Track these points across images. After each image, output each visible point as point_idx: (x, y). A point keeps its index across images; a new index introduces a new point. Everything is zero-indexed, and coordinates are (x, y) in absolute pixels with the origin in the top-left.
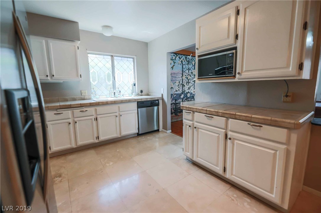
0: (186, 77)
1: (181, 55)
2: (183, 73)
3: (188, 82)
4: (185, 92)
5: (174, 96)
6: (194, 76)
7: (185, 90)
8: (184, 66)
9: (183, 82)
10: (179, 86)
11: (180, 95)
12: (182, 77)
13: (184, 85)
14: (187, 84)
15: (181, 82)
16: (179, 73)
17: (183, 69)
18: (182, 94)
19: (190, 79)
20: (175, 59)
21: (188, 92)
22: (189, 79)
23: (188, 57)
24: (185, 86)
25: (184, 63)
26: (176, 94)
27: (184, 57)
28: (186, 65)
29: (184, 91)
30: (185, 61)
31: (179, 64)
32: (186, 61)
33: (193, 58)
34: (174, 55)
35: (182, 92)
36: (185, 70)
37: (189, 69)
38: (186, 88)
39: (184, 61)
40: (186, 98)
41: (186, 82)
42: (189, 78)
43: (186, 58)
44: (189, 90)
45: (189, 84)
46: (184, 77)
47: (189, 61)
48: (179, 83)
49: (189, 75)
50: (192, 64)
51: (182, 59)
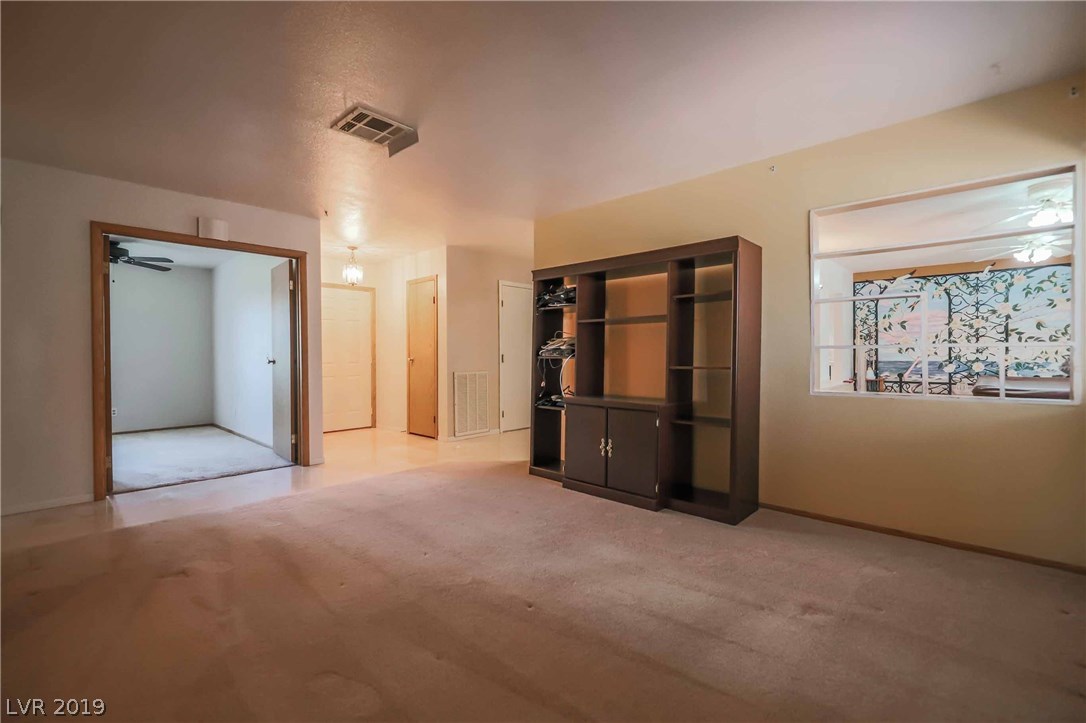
0: (967, 324)
1: (944, 275)
2: (950, 315)
3: (974, 336)
4: (963, 360)
6: (1004, 319)
7: (961, 354)
8: (956, 301)
9: (950, 334)
10: (936, 345)
11: (941, 366)
12: (948, 324)
13: (955, 342)
14: (969, 341)
15: (944, 336)
16: (934, 316)
17: (952, 307)
18: (951, 363)
19: (983, 327)
20: (921, 289)
21: (977, 360)
22: (977, 330)
23: (972, 276)
24: (960, 345)
25: (954, 291)
27: (956, 279)
28: (965, 296)
29: (958, 358)
30: (960, 287)
31: (936, 297)
32: (966, 287)
33: (999, 276)
34: (918, 282)
35: (950, 358)
36: (958, 308)
37: (978, 303)
38: (966, 350)
39: (957, 288)
40: (965, 374)
41: (966, 334)
42: (977, 324)
43: (965, 280)
44: (978, 355)
45: (978, 340)
46: (956, 324)
47: (977, 285)
48: (937, 337)
49: (977, 317)
50: (995, 291)
51: (947, 285)
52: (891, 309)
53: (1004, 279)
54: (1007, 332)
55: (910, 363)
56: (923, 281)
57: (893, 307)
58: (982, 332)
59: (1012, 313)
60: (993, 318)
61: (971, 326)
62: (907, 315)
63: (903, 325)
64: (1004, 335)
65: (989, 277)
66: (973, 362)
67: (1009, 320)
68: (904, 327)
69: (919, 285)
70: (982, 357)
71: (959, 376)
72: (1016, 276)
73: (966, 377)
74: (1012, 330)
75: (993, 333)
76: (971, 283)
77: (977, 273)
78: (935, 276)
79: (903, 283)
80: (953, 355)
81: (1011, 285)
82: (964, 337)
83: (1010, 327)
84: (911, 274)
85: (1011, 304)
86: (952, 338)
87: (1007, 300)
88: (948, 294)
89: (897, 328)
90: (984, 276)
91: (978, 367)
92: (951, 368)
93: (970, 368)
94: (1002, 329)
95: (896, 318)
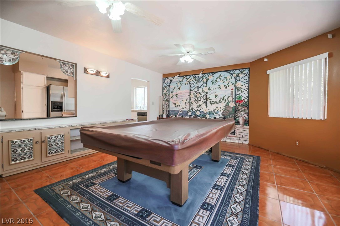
0: (195, 95)
1: (189, 75)
2: (190, 92)
3: (197, 100)
4: (194, 110)
5: (181, 113)
6: (206, 94)
7: (193, 108)
8: (192, 86)
9: (190, 99)
10: (186, 104)
11: (187, 113)
12: (189, 96)
13: (191, 103)
14: (195, 102)
15: (188, 100)
16: (186, 92)
17: (191, 88)
18: (190, 111)
19: (200, 97)
20: (182, 81)
21: (198, 110)
22: (198, 98)
23: (197, 76)
24: (193, 104)
25: (191, 82)
26: (182, 111)
27: (192, 77)
28: (195, 84)
29: (192, 109)
30: (193, 80)
31: (186, 84)
32: (195, 80)
33: (205, 76)
34: (181, 78)
36: (192, 89)
37: (198, 87)
38: (195, 106)
40: (194, 116)
41: (194, 100)
42: (198, 95)
43: (195, 77)
44: (198, 108)
45: (198, 102)
46: (192, 96)
47: (198, 79)
48: (186, 101)
49: (198, 93)
50: (203, 82)
51: (189, 79)
52: (173, 89)
53: (206, 77)
54: (206, 99)
55: (178, 111)
56: (182, 78)
57: (174, 88)
58: (199, 99)
59: (208, 91)
60: (203, 93)
61: (196, 96)
62: (178, 92)
63: (176, 95)
64: (205, 100)
65: (201, 76)
66: (197, 111)
67: (207, 94)
68: (177, 97)
69: (181, 79)
70: (199, 110)
71: (192, 117)
72: (209, 76)
73: (194, 117)
74: (208, 98)
75: (202, 99)
76: (196, 78)
77: (198, 74)
78: (186, 76)
79: (177, 78)
80: (191, 108)
81: (208, 79)
82: (194, 101)
83: (208, 97)
84: (179, 75)
85: (207, 88)
86: (191, 101)
87: (206, 86)
88: (190, 83)
89: (175, 97)
90: (200, 76)
91: (198, 113)
92: (190, 114)
93: (196, 114)
94: (205, 98)
95: (174, 93)
